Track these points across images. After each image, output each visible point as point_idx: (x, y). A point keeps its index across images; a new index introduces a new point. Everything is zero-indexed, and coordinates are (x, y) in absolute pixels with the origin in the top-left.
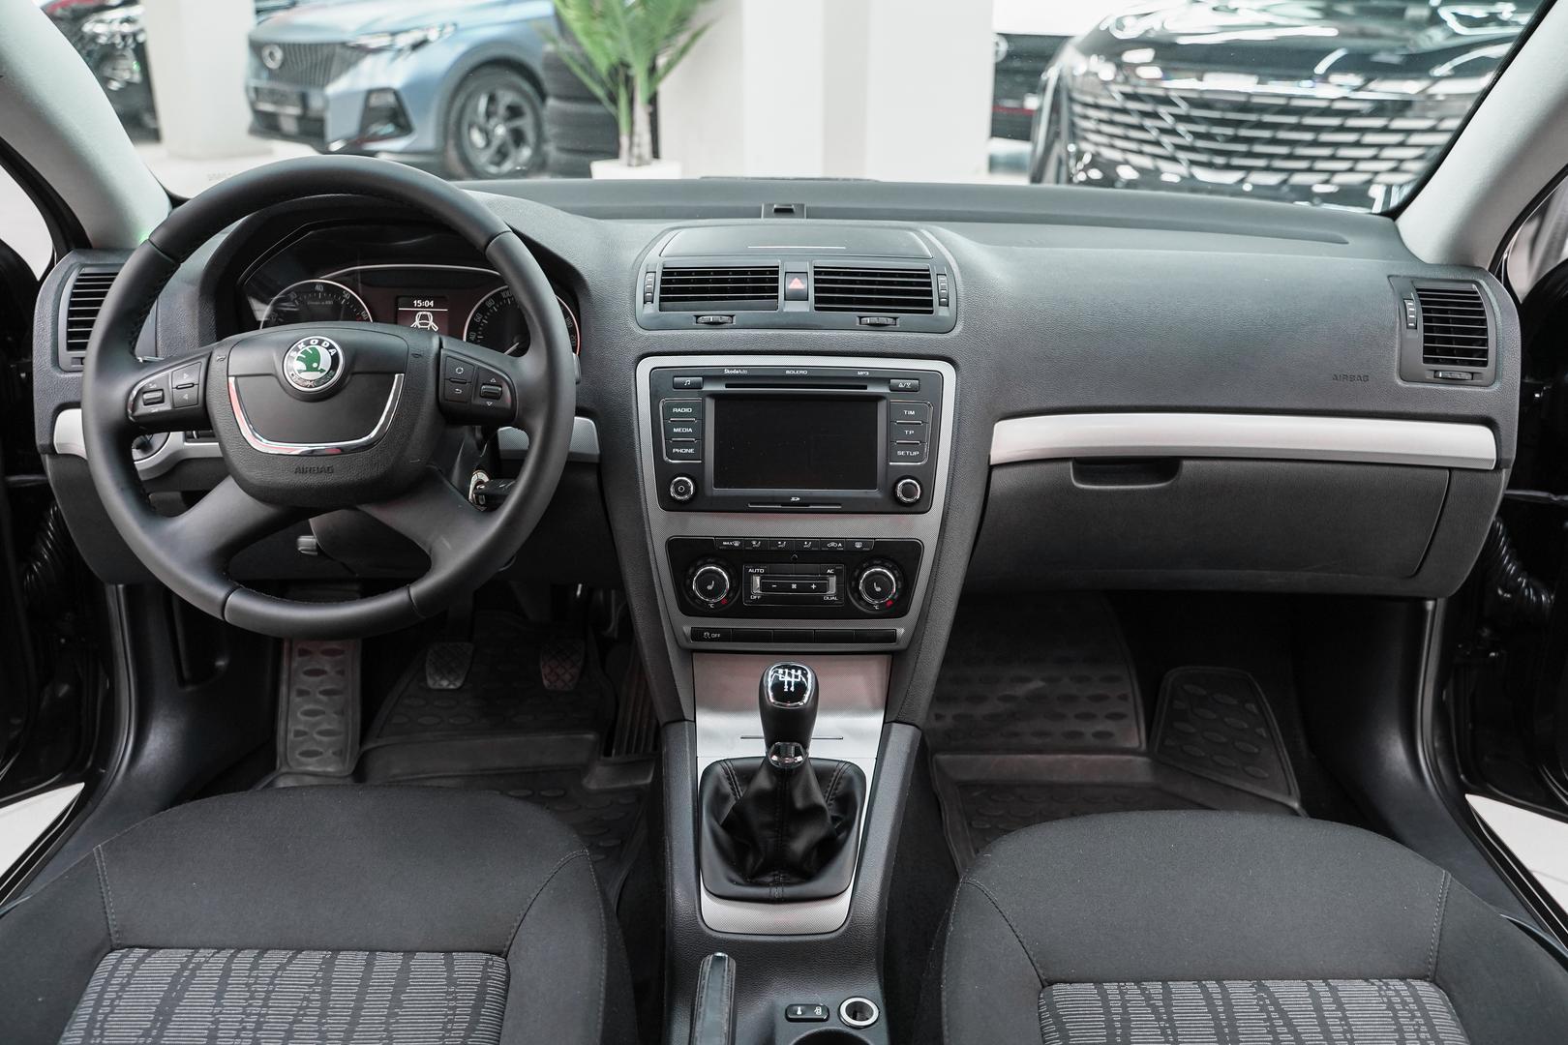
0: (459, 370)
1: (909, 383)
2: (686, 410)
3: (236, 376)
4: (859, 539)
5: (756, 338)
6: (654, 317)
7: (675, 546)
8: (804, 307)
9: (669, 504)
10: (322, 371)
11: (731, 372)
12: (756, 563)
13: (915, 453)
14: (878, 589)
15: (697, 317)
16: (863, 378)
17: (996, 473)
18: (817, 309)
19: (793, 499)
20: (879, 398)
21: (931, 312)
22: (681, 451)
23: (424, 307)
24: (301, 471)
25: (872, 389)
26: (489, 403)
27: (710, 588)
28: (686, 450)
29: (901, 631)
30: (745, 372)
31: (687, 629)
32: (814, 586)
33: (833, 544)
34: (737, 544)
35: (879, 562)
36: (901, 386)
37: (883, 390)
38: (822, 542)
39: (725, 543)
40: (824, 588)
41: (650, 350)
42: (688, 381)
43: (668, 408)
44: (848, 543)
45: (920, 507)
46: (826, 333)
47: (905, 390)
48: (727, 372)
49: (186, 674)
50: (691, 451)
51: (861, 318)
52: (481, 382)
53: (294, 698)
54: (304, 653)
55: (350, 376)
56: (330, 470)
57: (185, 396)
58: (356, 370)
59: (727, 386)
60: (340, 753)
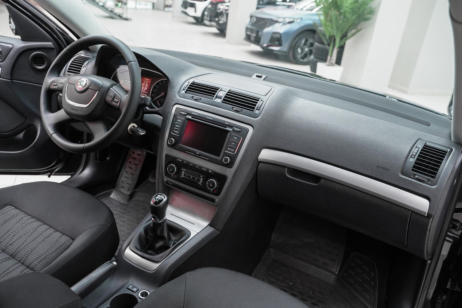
0: (112, 94)
1: (238, 129)
2: (180, 121)
3: (69, 83)
4: (211, 170)
5: (203, 106)
6: (183, 94)
7: (167, 155)
8: (219, 101)
9: (168, 145)
10: (83, 86)
11: (194, 114)
12: (185, 168)
13: (233, 150)
14: (211, 186)
15: (193, 97)
16: (226, 125)
17: (260, 164)
18: (222, 102)
19: (197, 153)
20: (228, 131)
21: (253, 111)
23: (146, 80)
24: (72, 109)
25: (227, 129)
26: (114, 104)
27: (171, 170)
28: (176, 132)
29: (216, 200)
30: (197, 115)
31: (165, 180)
32: (196, 179)
33: (204, 169)
34: (181, 161)
35: (215, 178)
36: (235, 130)
37: (231, 130)
38: (201, 167)
39: (178, 160)
40: (199, 180)
41: (179, 103)
42: (183, 113)
43: (176, 119)
44: (208, 170)
45: (230, 165)
46: (224, 110)
47: (236, 131)
48: (193, 113)
49: (98, 158)
50: (178, 132)
51: (233, 108)
52: (115, 98)
53: (124, 173)
54: (130, 162)
55: (87, 89)
56: (77, 110)
57: (60, 86)
58: (89, 88)
59: (192, 117)
60: (129, 189)
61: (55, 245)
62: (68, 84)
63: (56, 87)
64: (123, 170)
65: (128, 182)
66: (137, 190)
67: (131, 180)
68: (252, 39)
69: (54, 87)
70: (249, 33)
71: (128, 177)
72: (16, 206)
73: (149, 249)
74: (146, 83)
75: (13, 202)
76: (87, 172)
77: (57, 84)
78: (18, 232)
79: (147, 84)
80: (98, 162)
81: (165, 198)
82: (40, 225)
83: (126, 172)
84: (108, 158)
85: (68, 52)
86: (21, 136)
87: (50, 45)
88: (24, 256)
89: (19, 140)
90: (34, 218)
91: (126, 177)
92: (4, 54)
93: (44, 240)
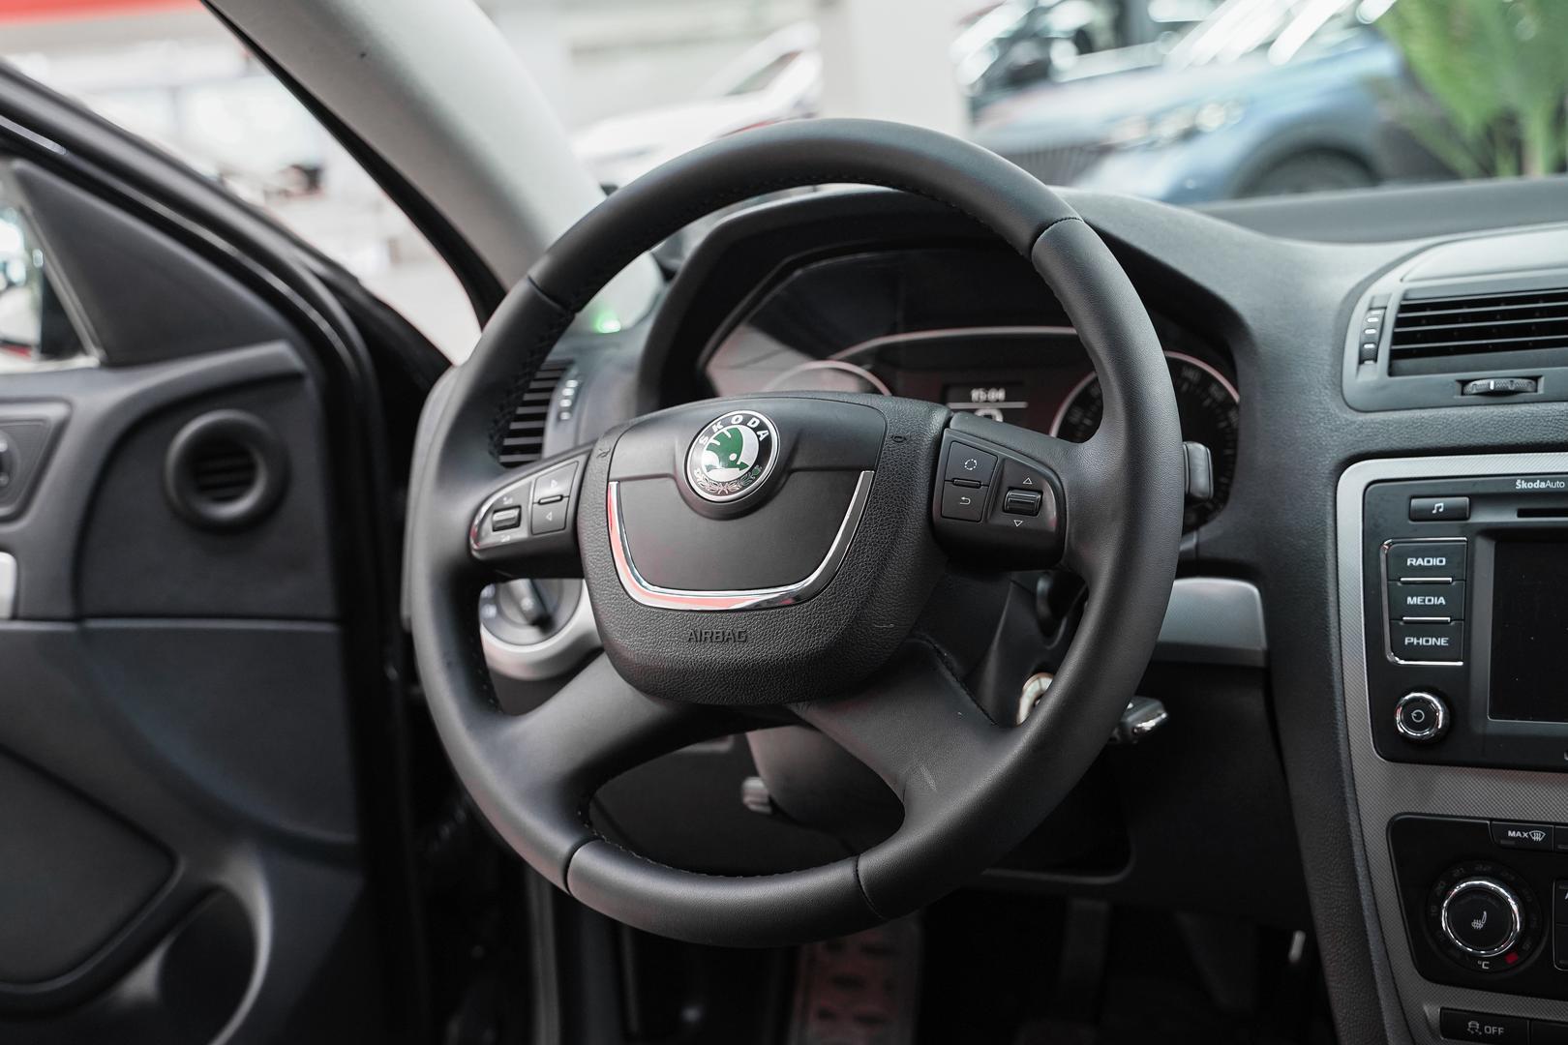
0: (971, 464)
2: (1435, 562)
3: (619, 481)
6: (1377, 388)
7: (1405, 832)
9: (1393, 748)
10: (743, 466)
11: (1531, 486)
15: (1464, 383)
22: (1422, 641)
23: (987, 401)
24: (698, 638)
26: (1018, 523)
27: (1478, 925)
28: (1432, 641)
30: (1559, 485)
31: (1432, 1011)
34: (1538, 837)
39: (1511, 834)
41: (1373, 447)
42: (1440, 504)
43: (1398, 558)
48: (1522, 487)
50: (1442, 642)
52: (1006, 484)
54: (825, 1015)
55: (784, 470)
57: (553, 515)
58: (797, 463)
59: (1521, 513)
62: (613, 485)
63: (520, 534)
69: (506, 537)
77: (514, 513)
84: (692, 1014)
85: (540, 294)
86: (144, 980)
87: (278, 357)
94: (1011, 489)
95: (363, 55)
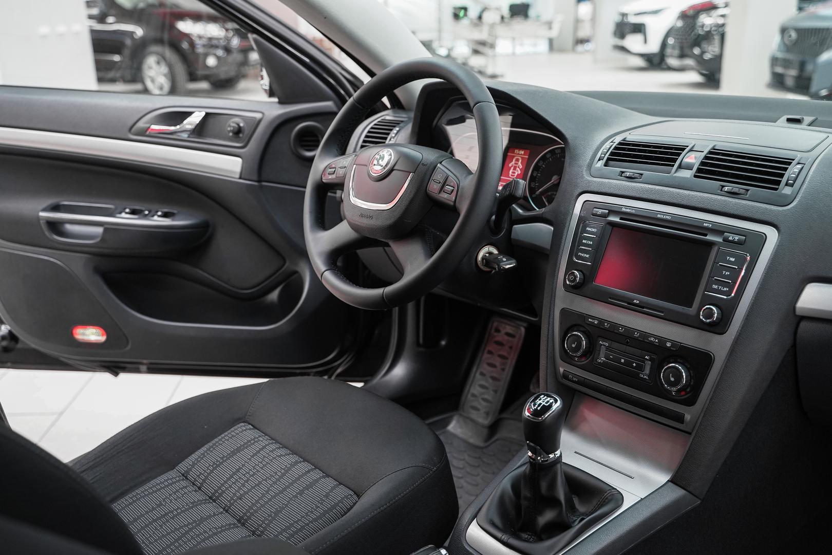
0: (440, 176)
1: (737, 238)
2: (593, 230)
4: (670, 340)
5: (647, 190)
6: (599, 169)
7: (565, 314)
8: (687, 174)
9: (566, 287)
10: (382, 166)
11: (626, 210)
12: (605, 338)
13: (725, 289)
14: (672, 379)
15: (622, 172)
16: (707, 229)
17: (804, 325)
18: (695, 176)
19: (635, 301)
20: (711, 244)
21: (776, 189)
22: (583, 255)
23: (518, 153)
24: (362, 216)
25: (710, 238)
26: (446, 196)
27: (574, 346)
28: (585, 255)
29: (688, 417)
30: (633, 211)
31: (562, 370)
32: (634, 365)
33: (652, 339)
34: (596, 322)
35: (681, 361)
36: (731, 238)
37: (718, 239)
38: (645, 335)
39: (590, 320)
40: (641, 368)
41: (589, 189)
42: (600, 211)
43: (585, 226)
44: (662, 340)
45: (719, 327)
46: (698, 194)
47: (733, 242)
48: (624, 210)
49: (421, 341)
50: (588, 256)
51: (723, 186)
52: (447, 183)
53: (478, 375)
54: (490, 352)
55: (392, 170)
56: (371, 217)
57: (341, 172)
58: (395, 168)
59: (621, 219)
60: (487, 414)
61: (321, 504)
62: (355, 166)
63: (334, 176)
64: (474, 369)
65: (486, 396)
66: (504, 415)
67: (492, 392)
68: (790, 82)
69: (330, 178)
70: (779, 70)
71: (486, 384)
72: (256, 426)
73: (523, 529)
74: (517, 160)
75: (249, 415)
76: (400, 371)
77: (334, 169)
78: (254, 474)
79: (520, 163)
80: (422, 349)
81: (556, 401)
82: (296, 463)
83: (482, 374)
84: (443, 343)
85: (357, 104)
86: (274, 296)
87: (328, 106)
88: (263, 522)
89: (272, 305)
90: (286, 448)
91: (482, 386)
92: (247, 131)
93: (301, 493)
94: (447, 185)
95: (325, 18)
